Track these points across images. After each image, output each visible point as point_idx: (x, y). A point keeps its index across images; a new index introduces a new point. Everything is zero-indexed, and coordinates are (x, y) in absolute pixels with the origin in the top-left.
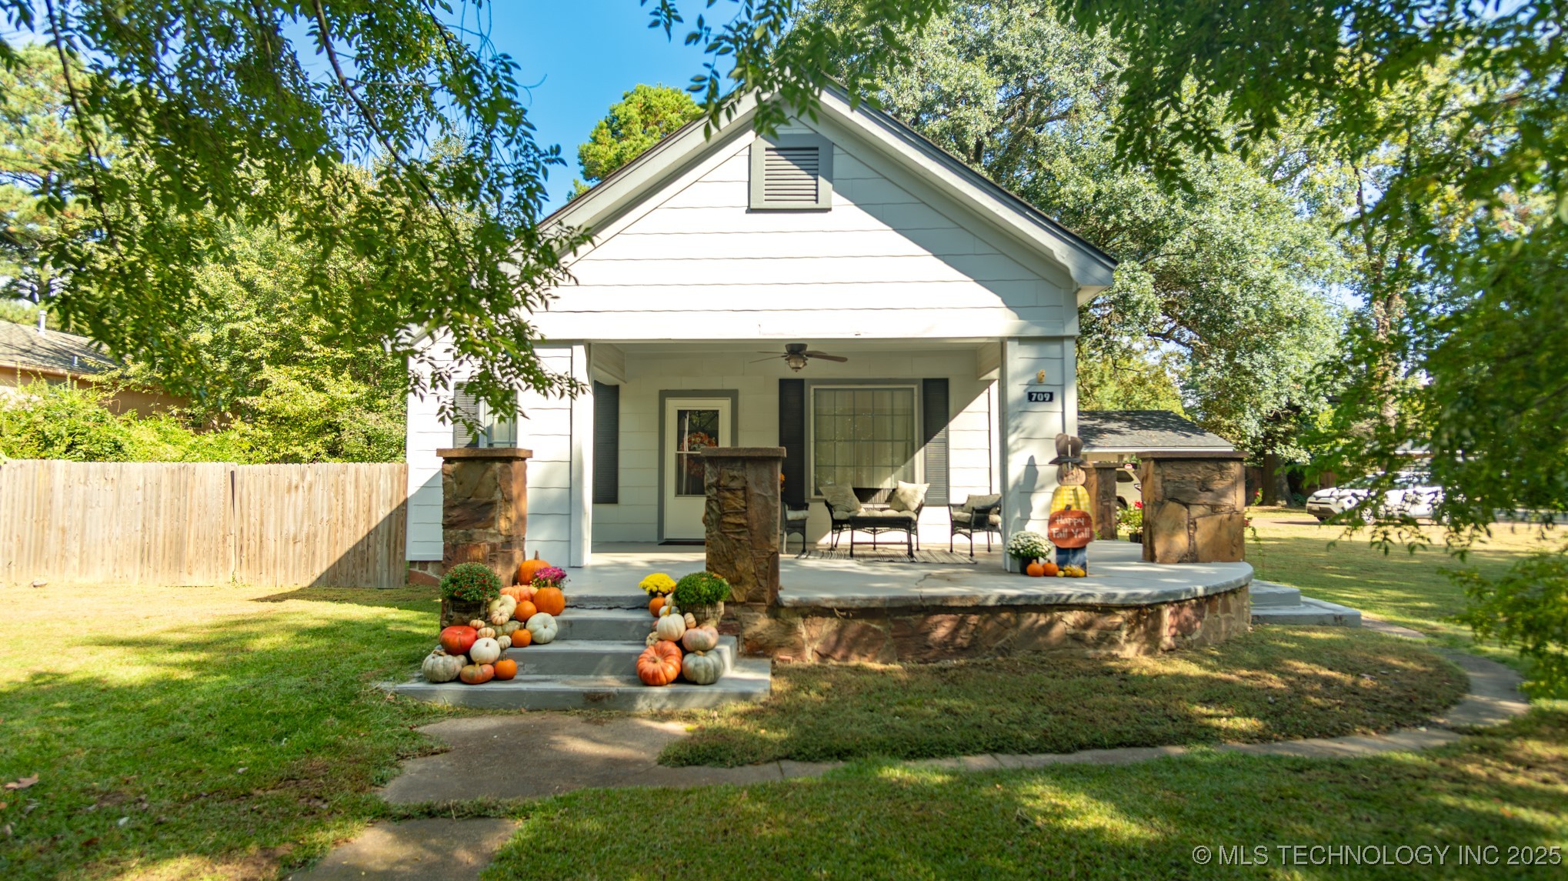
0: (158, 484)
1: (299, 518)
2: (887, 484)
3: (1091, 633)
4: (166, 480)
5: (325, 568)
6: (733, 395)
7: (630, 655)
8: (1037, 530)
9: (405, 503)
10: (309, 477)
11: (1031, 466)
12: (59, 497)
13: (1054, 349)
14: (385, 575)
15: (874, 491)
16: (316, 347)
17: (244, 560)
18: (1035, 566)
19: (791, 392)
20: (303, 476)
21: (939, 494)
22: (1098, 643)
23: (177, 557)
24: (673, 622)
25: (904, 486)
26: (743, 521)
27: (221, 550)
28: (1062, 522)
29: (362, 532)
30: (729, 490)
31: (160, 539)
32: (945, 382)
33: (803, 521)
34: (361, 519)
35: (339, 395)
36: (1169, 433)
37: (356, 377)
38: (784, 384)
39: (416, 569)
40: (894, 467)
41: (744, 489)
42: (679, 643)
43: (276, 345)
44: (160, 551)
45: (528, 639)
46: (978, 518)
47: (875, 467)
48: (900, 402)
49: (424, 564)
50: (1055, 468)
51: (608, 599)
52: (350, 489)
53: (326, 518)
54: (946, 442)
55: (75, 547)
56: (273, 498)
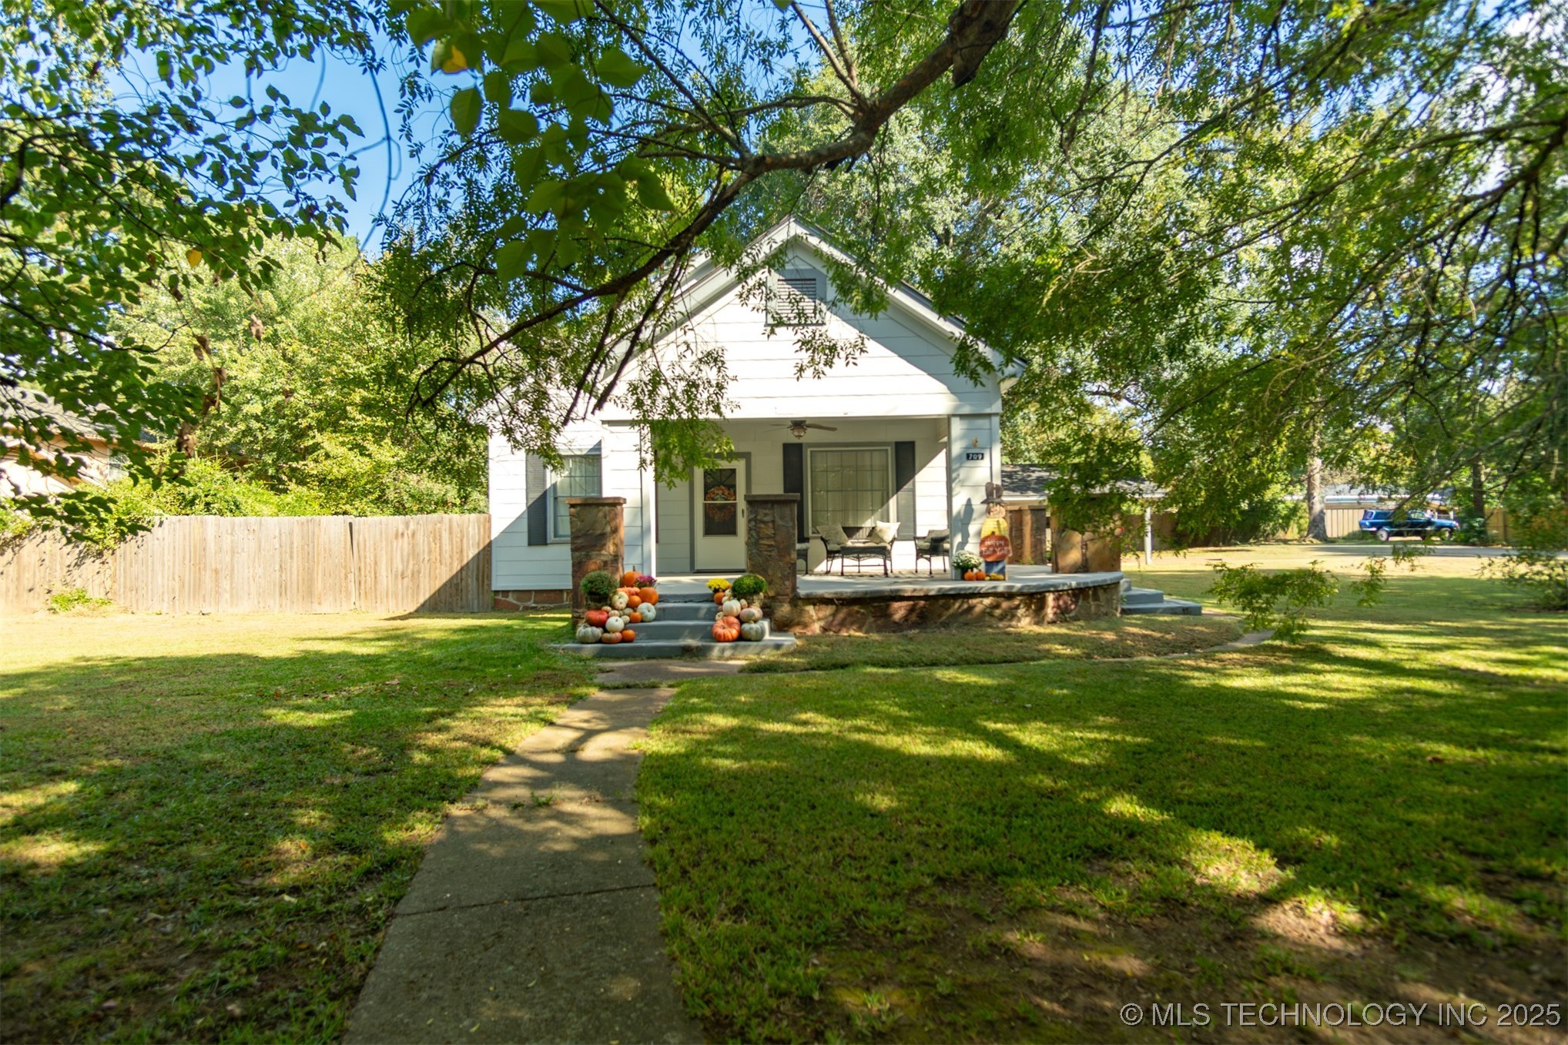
0: (291, 534)
1: (405, 558)
2: (868, 524)
3: (998, 612)
4: (297, 530)
5: (427, 596)
6: (747, 456)
7: (706, 626)
8: (972, 551)
9: (490, 544)
10: (412, 526)
11: (969, 504)
12: (212, 546)
13: (983, 423)
14: (476, 602)
15: (859, 529)
16: (359, 417)
17: (362, 592)
18: (969, 573)
19: (793, 454)
20: (407, 525)
21: (907, 531)
22: (1002, 618)
23: (308, 592)
24: (734, 605)
25: (880, 525)
26: (773, 543)
27: (343, 584)
28: (988, 543)
29: (456, 567)
30: (763, 523)
31: (294, 576)
32: (912, 444)
33: (806, 550)
34: (455, 558)
35: (383, 459)
37: (397, 442)
38: (787, 447)
39: (500, 597)
40: (873, 512)
41: (773, 522)
42: (738, 617)
43: (322, 414)
44: (295, 586)
45: (640, 618)
46: (934, 546)
47: (858, 510)
48: (877, 459)
49: (506, 593)
50: (985, 506)
51: (684, 596)
52: (445, 535)
53: (427, 558)
54: (913, 491)
55: (226, 584)
56: (384, 543)
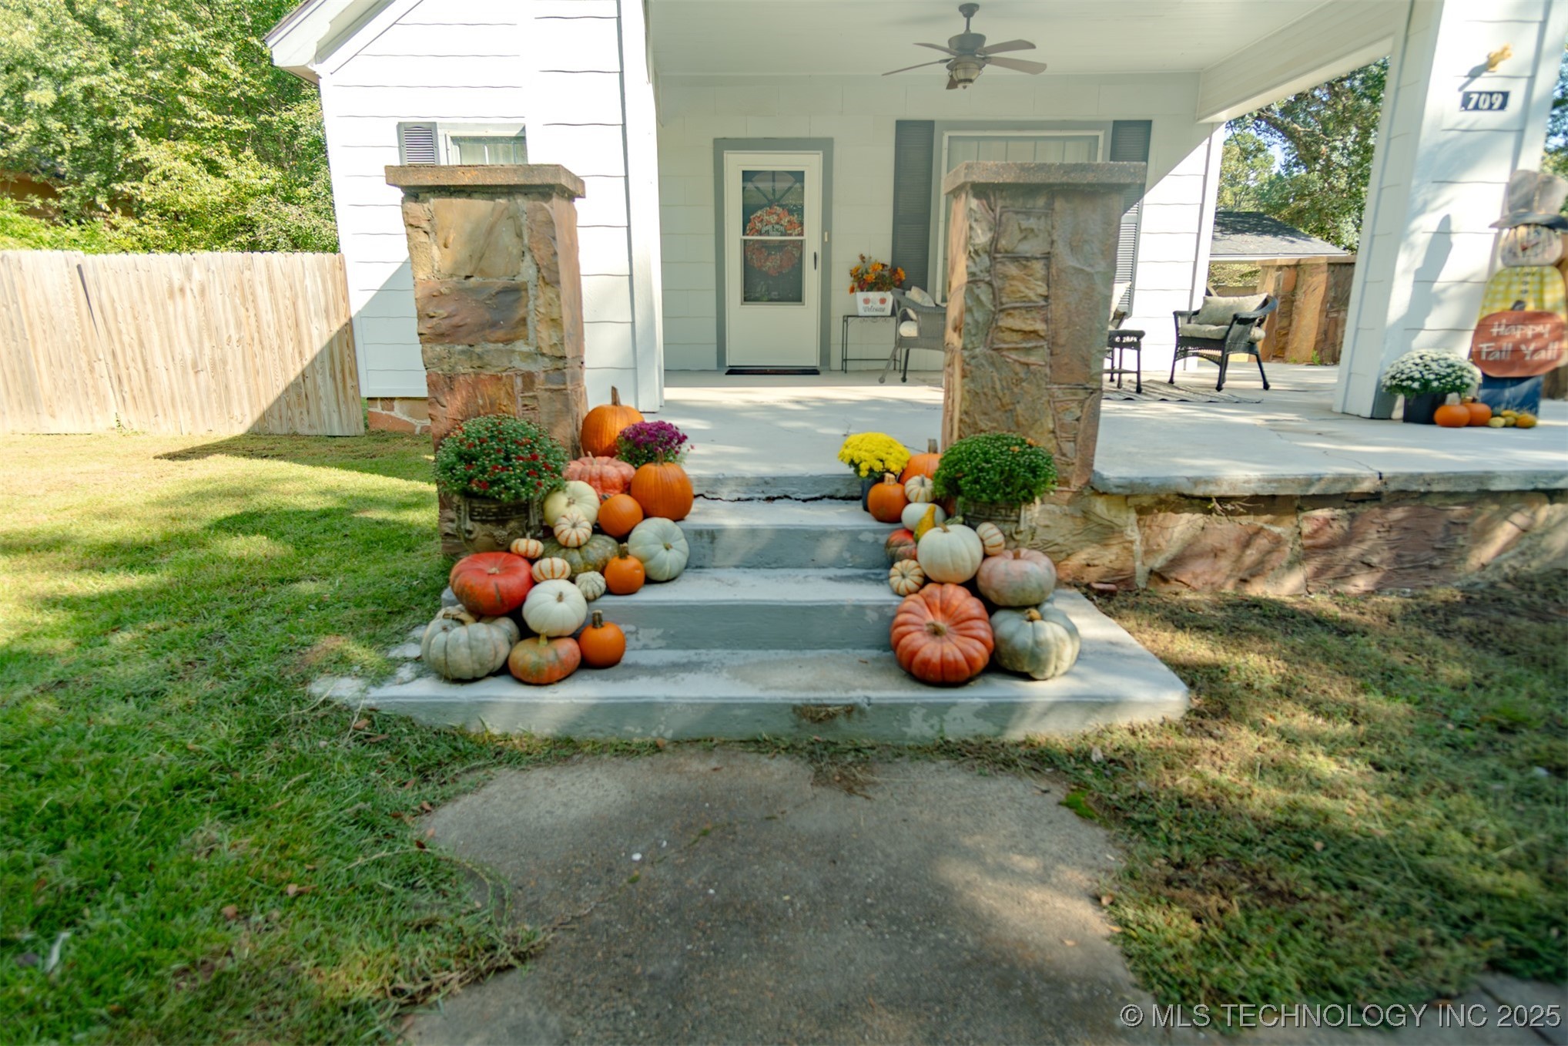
1: (195, 336)
6: (825, 146)
9: (350, 324)
10: (198, 275)
14: (335, 417)
16: (202, 114)
17: (128, 397)
18: (1452, 409)
19: (913, 143)
23: (27, 393)
24: (960, 545)
26: (1040, 326)
27: (90, 382)
30: (1017, 259)
32: (1146, 127)
34: (287, 338)
35: (245, 181)
36: (1268, 238)
37: (263, 157)
38: (903, 129)
39: (378, 408)
41: (1047, 257)
42: (974, 586)
43: (146, 110)
45: (639, 574)
49: (387, 401)
52: (263, 294)
53: (235, 338)
56: (149, 307)
